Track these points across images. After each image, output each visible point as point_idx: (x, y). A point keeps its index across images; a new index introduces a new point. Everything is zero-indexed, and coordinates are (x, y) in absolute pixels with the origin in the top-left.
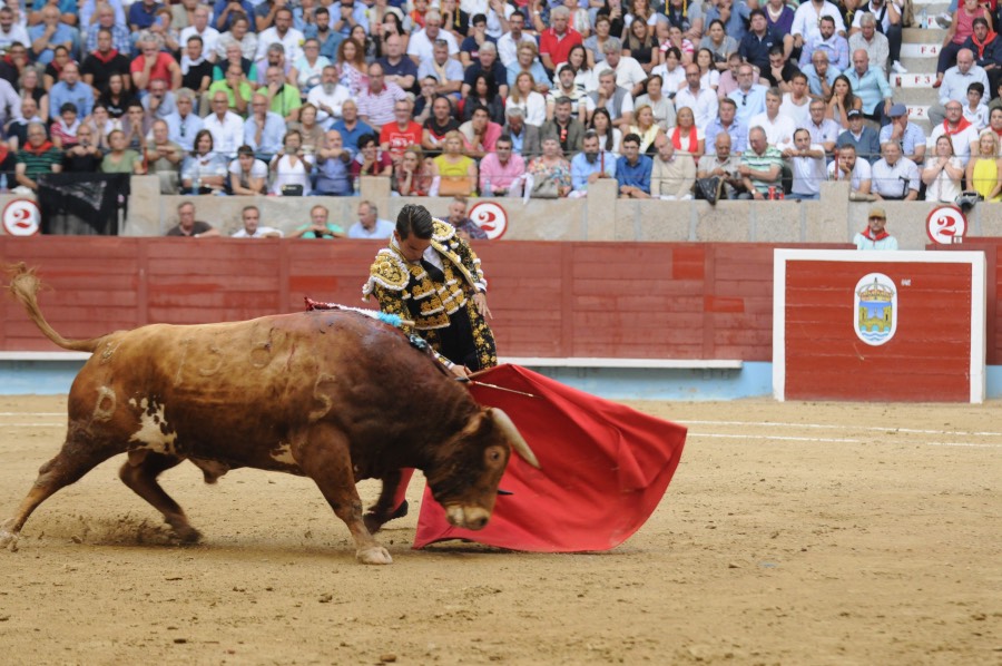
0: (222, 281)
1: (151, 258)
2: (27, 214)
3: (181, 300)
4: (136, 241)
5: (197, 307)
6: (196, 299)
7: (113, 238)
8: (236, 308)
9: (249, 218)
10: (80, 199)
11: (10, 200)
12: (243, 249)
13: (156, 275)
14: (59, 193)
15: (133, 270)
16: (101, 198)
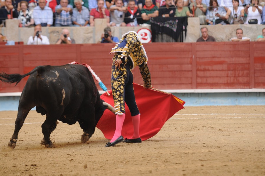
0: (226, 60)
1: (197, 51)
2: (146, 34)
3: (210, 67)
4: (191, 44)
5: (217, 70)
6: (216, 67)
7: (181, 43)
8: (233, 70)
9: (239, 33)
10: (168, 28)
11: (139, 29)
12: (234, 44)
13: (199, 58)
14: (159, 25)
15: (190, 56)
16: (176, 26)
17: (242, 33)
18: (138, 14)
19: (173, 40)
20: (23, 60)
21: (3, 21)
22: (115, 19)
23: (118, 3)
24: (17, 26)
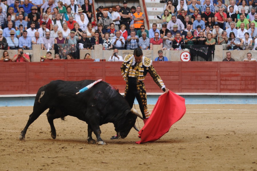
0: (240, 73)
1: (221, 67)
2: (187, 56)
3: (229, 78)
4: (217, 62)
5: (234, 80)
6: (233, 78)
7: (211, 62)
8: (244, 81)
9: (249, 56)
10: (202, 52)
11: (182, 52)
12: (246, 63)
13: (222, 72)
14: (196, 50)
15: (216, 71)
16: (207, 51)
17: (251, 56)
18: (182, 43)
19: (205, 60)
20: (105, 72)
21: (93, 46)
22: (167, 45)
23: (168, 35)
24: (102, 49)
